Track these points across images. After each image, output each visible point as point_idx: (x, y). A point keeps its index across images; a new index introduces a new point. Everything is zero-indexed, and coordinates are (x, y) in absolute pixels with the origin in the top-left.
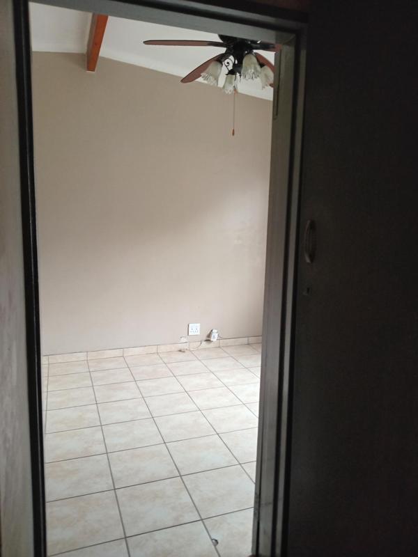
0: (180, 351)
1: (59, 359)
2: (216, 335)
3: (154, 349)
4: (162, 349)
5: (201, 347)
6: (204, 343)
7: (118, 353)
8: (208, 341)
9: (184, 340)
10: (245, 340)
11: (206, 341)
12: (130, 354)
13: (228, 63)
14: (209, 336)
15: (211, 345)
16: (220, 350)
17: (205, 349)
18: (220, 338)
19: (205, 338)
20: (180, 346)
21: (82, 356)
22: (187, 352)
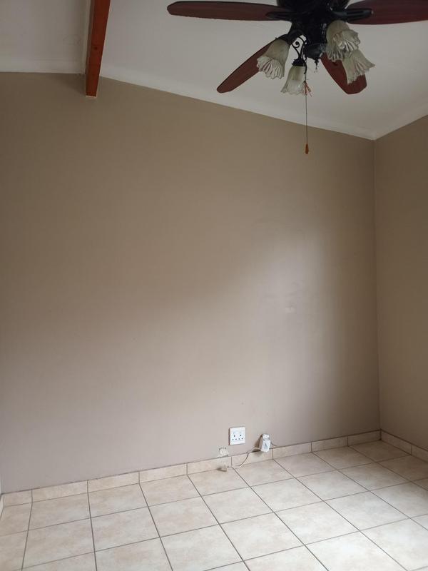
0: (219, 469)
1: (48, 493)
2: (268, 443)
3: (182, 470)
4: (194, 468)
5: (247, 462)
6: (252, 455)
7: (130, 479)
8: (257, 450)
9: (224, 453)
10: (307, 447)
11: (254, 451)
12: (149, 479)
13: (297, 43)
14: (258, 444)
15: (262, 457)
16: (275, 465)
17: (254, 464)
18: (273, 446)
19: (252, 447)
20: (219, 462)
21: (80, 487)
22: (230, 472)
